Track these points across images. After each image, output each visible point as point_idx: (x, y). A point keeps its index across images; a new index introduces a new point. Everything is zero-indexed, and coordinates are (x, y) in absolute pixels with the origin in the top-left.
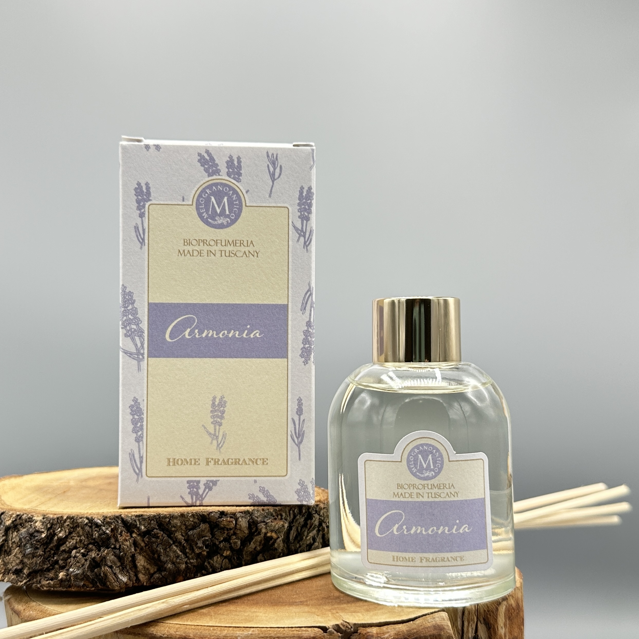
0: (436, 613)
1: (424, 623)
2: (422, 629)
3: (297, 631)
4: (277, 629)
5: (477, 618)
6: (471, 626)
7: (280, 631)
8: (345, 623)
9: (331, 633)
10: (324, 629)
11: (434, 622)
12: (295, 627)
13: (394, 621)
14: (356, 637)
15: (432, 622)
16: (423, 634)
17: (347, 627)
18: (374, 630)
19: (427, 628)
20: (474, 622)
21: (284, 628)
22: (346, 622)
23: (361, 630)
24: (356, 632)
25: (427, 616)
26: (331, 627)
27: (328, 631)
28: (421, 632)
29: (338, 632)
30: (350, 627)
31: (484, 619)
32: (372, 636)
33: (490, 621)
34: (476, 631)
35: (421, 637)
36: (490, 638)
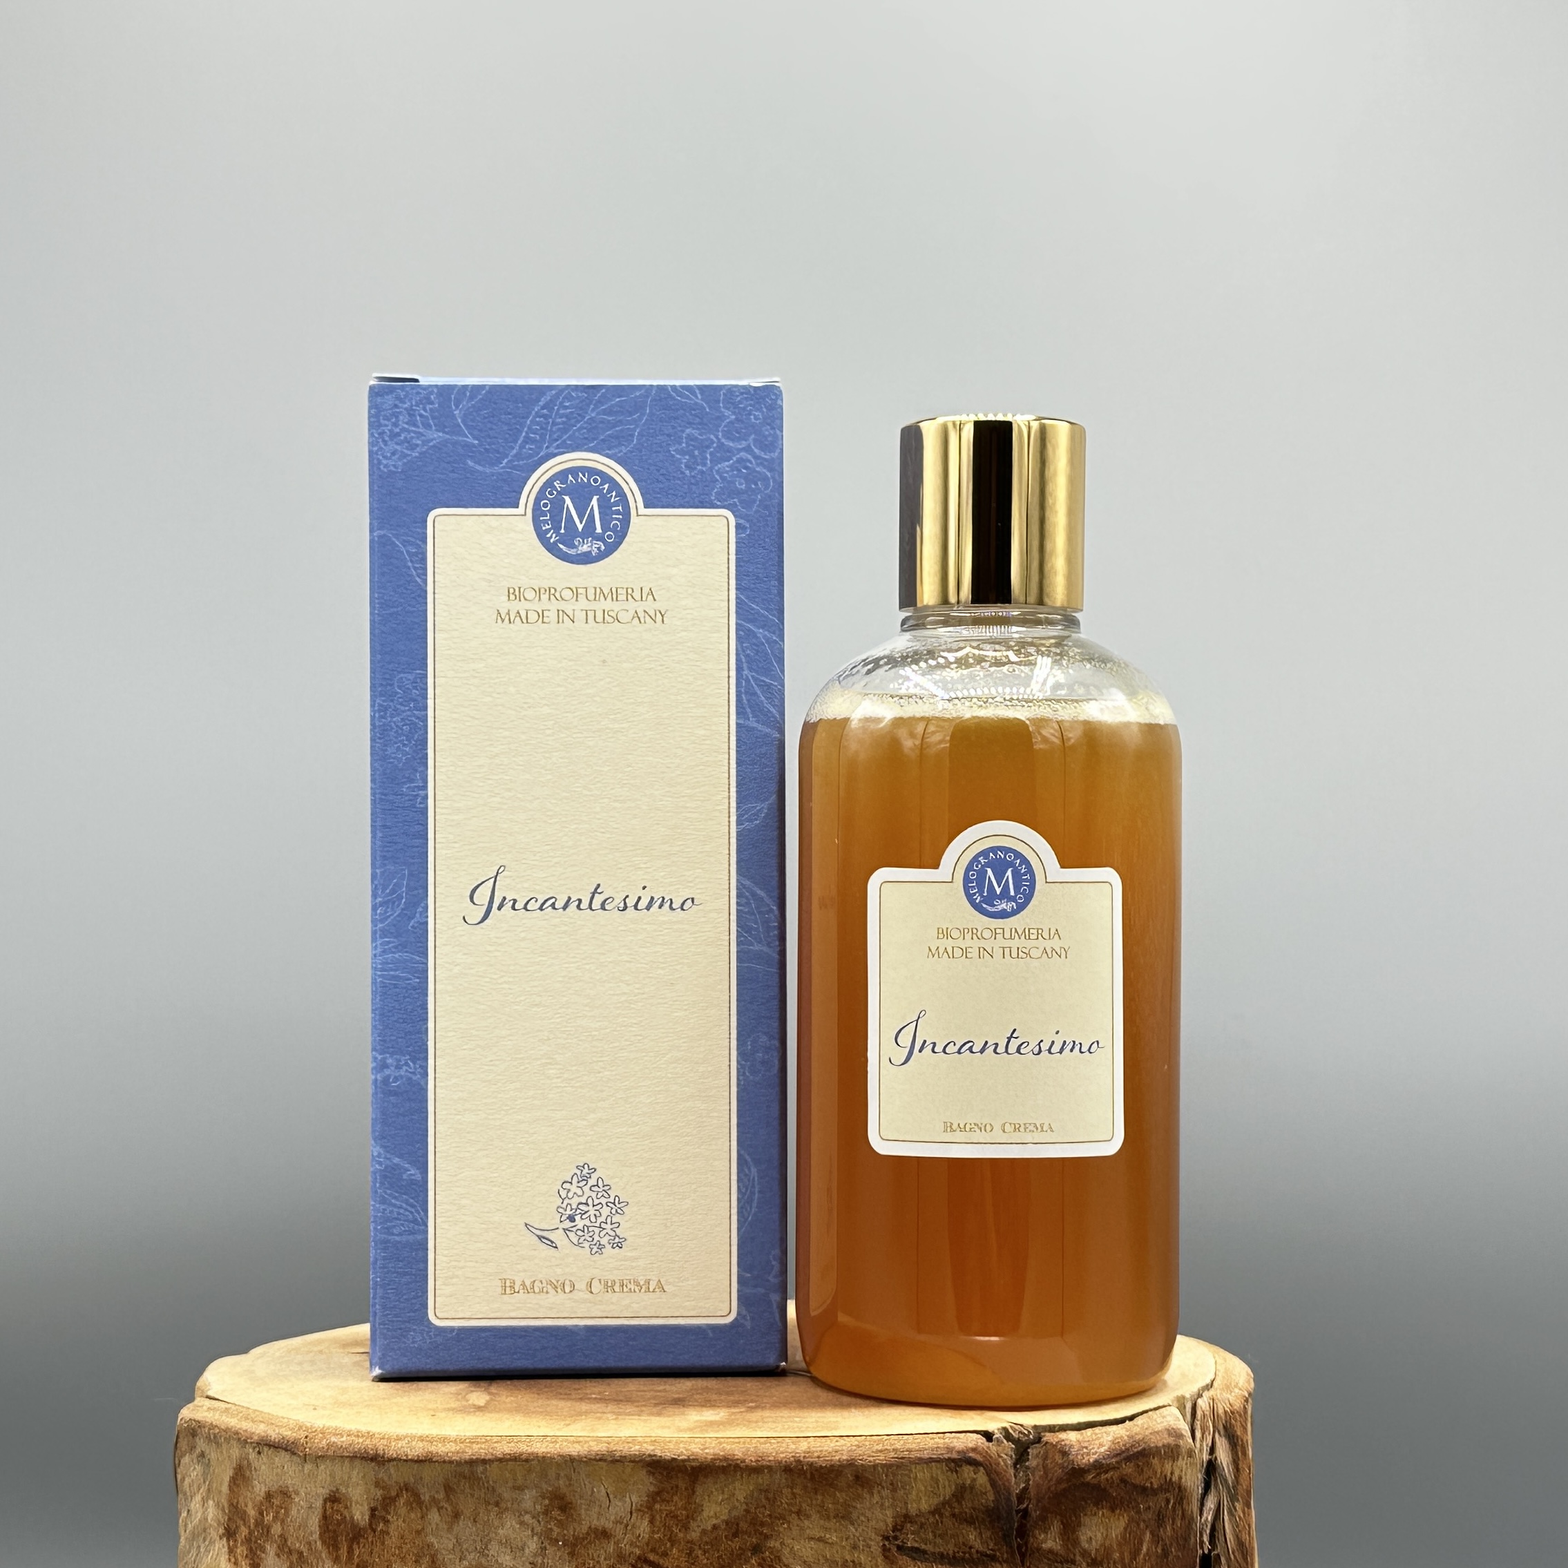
0: (1163, 1409)
1: (1152, 1424)
2: (1151, 1433)
3: (939, 1438)
5: (1214, 1427)
6: (1207, 1439)
7: (908, 1440)
8: (1016, 1427)
9: (999, 1441)
10: (988, 1436)
11: (1165, 1424)
12: (933, 1433)
13: (1102, 1421)
14: (1039, 1450)
15: (1163, 1423)
16: (1153, 1443)
17: (1020, 1432)
18: (1072, 1436)
19: (1157, 1432)
20: (1209, 1434)
22: (1017, 1424)
23: (1048, 1437)
24: (1038, 1440)
25: (1150, 1413)
26: (996, 1431)
27: (994, 1437)
28: (1150, 1440)
29: (1008, 1440)
30: (1026, 1432)
31: (1225, 1427)
32: (1071, 1446)
33: (1236, 1431)
34: (1212, 1450)
35: (1151, 1449)
36: (1235, 1463)
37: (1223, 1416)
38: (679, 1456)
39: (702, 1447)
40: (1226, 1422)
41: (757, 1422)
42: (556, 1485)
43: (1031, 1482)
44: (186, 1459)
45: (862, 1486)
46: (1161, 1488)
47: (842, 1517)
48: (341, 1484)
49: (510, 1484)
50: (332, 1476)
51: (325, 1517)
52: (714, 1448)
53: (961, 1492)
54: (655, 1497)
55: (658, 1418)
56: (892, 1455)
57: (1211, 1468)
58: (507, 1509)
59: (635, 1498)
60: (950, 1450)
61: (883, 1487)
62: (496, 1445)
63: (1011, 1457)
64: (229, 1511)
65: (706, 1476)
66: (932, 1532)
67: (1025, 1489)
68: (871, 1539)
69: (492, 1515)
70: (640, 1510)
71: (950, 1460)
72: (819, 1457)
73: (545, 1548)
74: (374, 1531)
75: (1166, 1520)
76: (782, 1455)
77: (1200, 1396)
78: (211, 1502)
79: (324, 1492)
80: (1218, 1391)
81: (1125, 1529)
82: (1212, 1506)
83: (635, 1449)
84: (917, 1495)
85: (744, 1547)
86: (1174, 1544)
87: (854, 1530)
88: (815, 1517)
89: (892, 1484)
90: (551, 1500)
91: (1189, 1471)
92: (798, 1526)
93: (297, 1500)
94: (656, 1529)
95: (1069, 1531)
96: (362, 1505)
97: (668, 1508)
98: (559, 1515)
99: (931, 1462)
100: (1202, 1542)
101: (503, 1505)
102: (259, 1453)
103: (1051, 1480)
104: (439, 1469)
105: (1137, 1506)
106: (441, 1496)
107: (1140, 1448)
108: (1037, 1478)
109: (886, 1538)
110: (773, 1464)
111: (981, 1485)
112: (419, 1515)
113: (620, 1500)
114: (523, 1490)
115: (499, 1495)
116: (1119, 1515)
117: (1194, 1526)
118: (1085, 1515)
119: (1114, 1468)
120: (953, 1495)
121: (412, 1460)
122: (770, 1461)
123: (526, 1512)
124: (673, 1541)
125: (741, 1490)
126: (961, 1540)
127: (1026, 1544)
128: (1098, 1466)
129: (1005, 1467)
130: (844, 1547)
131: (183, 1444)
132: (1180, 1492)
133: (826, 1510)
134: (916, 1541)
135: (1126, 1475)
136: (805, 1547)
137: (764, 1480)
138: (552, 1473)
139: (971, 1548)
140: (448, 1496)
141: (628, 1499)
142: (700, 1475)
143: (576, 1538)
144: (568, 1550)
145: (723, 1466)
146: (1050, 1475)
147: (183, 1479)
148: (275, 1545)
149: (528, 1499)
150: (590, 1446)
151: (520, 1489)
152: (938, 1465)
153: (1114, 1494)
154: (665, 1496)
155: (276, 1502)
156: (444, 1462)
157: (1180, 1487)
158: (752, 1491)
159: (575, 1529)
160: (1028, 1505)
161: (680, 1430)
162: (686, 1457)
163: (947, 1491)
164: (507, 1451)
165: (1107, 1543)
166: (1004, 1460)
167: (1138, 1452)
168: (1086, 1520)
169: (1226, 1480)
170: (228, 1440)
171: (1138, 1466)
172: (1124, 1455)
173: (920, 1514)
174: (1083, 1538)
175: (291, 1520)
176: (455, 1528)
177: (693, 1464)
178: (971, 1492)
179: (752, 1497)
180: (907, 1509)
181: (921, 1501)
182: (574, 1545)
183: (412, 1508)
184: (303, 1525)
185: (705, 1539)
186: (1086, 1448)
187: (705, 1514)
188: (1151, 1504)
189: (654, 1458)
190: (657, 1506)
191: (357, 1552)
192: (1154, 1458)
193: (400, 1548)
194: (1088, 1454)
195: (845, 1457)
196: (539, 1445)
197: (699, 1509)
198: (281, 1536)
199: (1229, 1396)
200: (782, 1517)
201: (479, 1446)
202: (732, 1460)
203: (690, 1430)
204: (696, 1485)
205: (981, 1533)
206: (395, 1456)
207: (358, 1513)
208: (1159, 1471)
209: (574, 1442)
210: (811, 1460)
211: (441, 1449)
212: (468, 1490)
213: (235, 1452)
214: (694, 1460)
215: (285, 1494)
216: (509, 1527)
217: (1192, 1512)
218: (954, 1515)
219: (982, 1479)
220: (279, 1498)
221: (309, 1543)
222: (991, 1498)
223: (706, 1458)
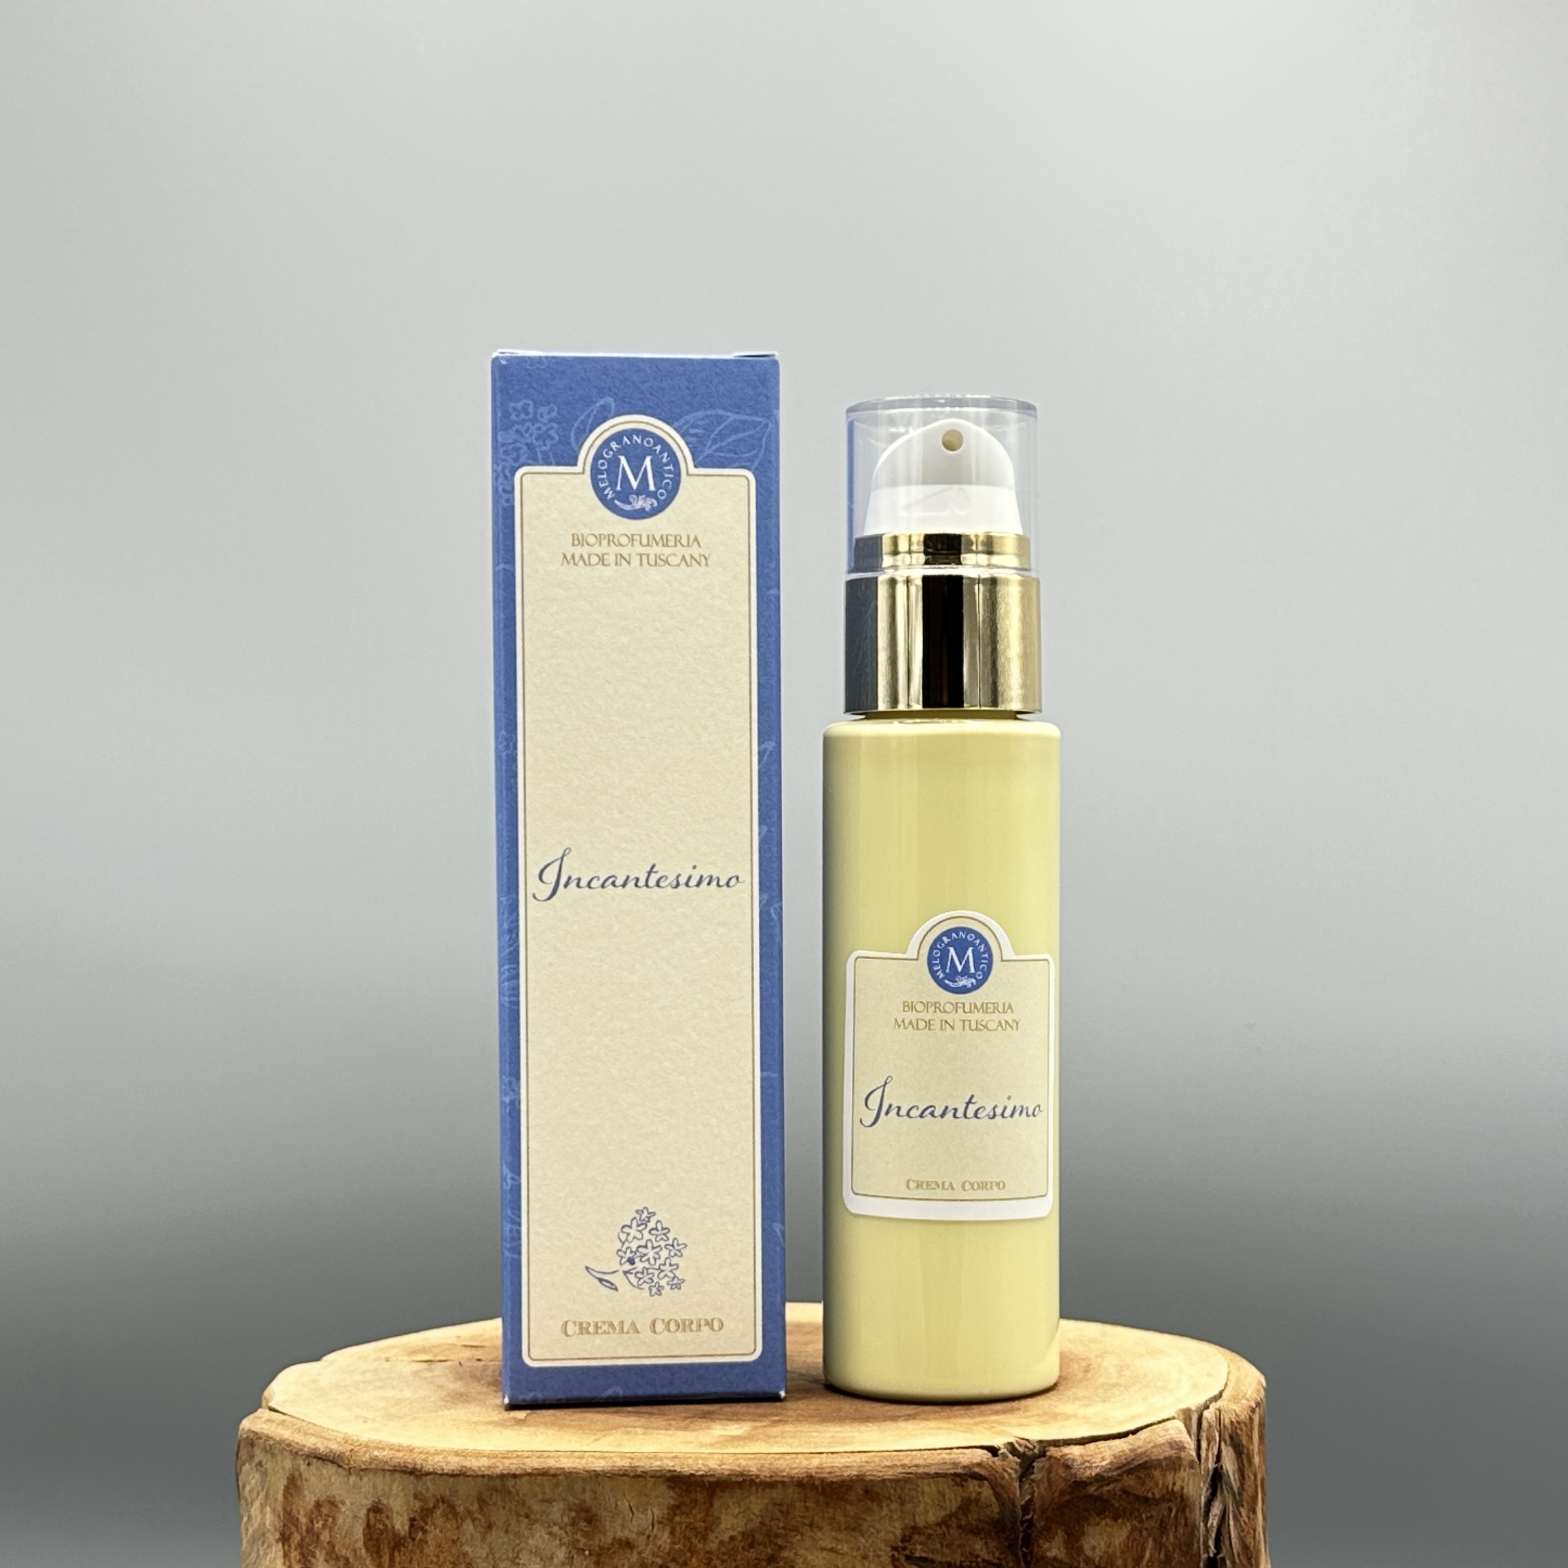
0: (1167, 1423)
1: (1154, 1438)
2: (1152, 1447)
3: (946, 1454)
4: (909, 1453)
5: (1220, 1436)
6: (1212, 1449)
7: (916, 1455)
8: (1022, 1442)
9: (1004, 1456)
10: (993, 1451)
11: (1168, 1437)
12: (940, 1449)
13: (1108, 1435)
14: (1044, 1463)
15: (1165, 1436)
16: (1155, 1456)
17: (1026, 1447)
18: (1076, 1451)
19: (1160, 1446)
20: (1215, 1444)
21: (920, 1450)
22: (1023, 1439)
23: (1053, 1451)
24: (1043, 1454)
25: (1154, 1427)
26: (1002, 1447)
27: (1000, 1452)
28: (1152, 1453)
29: (1014, 1455)
30: (1031, 1447)
31: (1231, 1437)
32: (1074, 1460)
33: (1241, 1441)
34: (1218, 1458)
35: (1152, 1461)
36: (1241, 1471)
37: (1229, 1426)
38: (697, 1471)
39: (718, 1462)
40: (1232, 1431)
41: (776, 1437)
42: (582, 1498)
43: (1036, 1494)
44: (246, 1468)
45: (873, 1501)
46: (1163, 1499)
47: (854, 1530)
48: (382, 1496)
49: (540, 1497)
50: (375, 1487)
51: (368, 1526)
52: (730, 1464)
53: (966, 1505)
54: (675, 1509)
55: (683, 1433)
56: (900, 1470)
57: (1217, 1478)
58: (537, 1521)
59: (657, 1512)
60: (956, 1465)
61: (891, 1501)
62: (526, 1460)
63: (1016, 1472)
64: (284, 1517)
65: (723, 1491)
66: (941, 1543)
67: (1030, 1500)
68: (881, 1550)
69: (523, 1526)
70: (660, 1523)
71: (956, 1475)
72: (830, 1473)
73: (573, 1557)
74: (414, 1539)
75: (1168, 1527)
76: (795, 1471)
77: (1207, 1407)
78: (268, 1509)
79: (368, 1503)
80: (1225, 1403)
81: (1128, 1537)
82: (1218, 1512)
83: (656, 1464)
84: (925, 1508)
85: (758, 1557)
86: (1177, 1551)
87: (864, 1541)
88: (827, 1528)
89: (900, 1498)
90: (577, 1512)
91: (1191, 1482)
92: (811, 1536)
93: (343, 1510)
94: (676, 1540)
95: (1073, 1540)
96: (401, 1516)
97: (687, 1520)
98: (585, 1527)
99: (937, 1477)
100: (1207, 1547)
101: (532, 1516)
102: (309, 1464)
103: (1055, 1492)
104: (473, 1483)
105: (1140, 1516)
106: (475, 1507)
107: (1141, 1462)
108: (1042, 1490)
109: (895, 1549)
110: (786, 1480)
111: (986, 1498)
112: (455, 1526)
113: (643, 1513)
114: (551, 1503)
115: (529, 1508)
116: (1122, 1523)
117: (1197, 1533)
118: (1088, 1525)
119: (1116, 1481)
120: (960, 1508)
121: (447, 1474)
122: (783, 1476)
123: (555, 1524)
124: (692, 1551)
125: (757, 1504)
126: (968, 1549)
127: (1031, 1552)
128: (1100, 1479)
129: (1010, 1480)
130: (855, 1558)
131: (243, 1453)
132: (1182, 1502)
133: (837, 1523)
134: (924, 1552)
135: (1128, 1486)
136: (817, 1557)
137: (777, 1494)
138: (578, 1487)
139: (977, 1557)
140: (481, 1508)
141: (649, 1512)
142: (718, 1490)
143: (601, 1548)
144: (594, 1559)
145: (739, 1482)
146: (1054, 1488)
147: (244, 1486)
148: (324, 1552)
149: (556, 1511)
150: (614, 1462)
151: (549, 1501)
152: (945, 1480)
153: (1117, 1505)
154: (684, 1509)
155: (325, 1510)
156: (478, 1476)
157: (1182, 1496)
158: (767, 1504)
159: (600, 1541)
160: (1032, 1517)
161: (702, 1445)
162: (703, 1473)
163: (953, 1504)
164: (536, 1465)
165: (1111, 1550)
166: (1010, 1474)
167: (1139, 1465)
168: (1089, 1529)
169: (1232, 1488)
170: (282, 1451)
171: (1140, 1478)
172: (1125, 1469)
173: (928, 1526)
174: (1087, 1547)
175: (339, 1529)
176: (489, 1538)
177: (711, 1479)
178: (977, 1505)
179: (767, 1509)
180: (915, 1521)
181: (928, 1513)
182: (600, 1555)
183: (448, 1519)
184: (349, 1533)
185: (723, 1550)
186: (1088, 1461)
187: (723, 1526)
188: (1154, 1513)
189: (675, 1474)
190: (677, 1519)
191: (397, 1559)
192: (1155, 1470)
193: (438, 1556)
194: (1090, 1468)
195: (855, 1473)
196: (565, 1460)
197: (717, 1521)
198: (328, 1543)
199: (1234, 1407)
200: (796, 1530)
201: (511, 1461)
202: (748, 1476)
203: (711, 1445)
204: (715, 1500)
205: (986, 1543)
206: (431, 1470)
207: (399, 1522)
208: (1161, 1482)
209: (600, 1458)
210: (822, 1475)
211: (474, 1464)
212: (499, 1503)
213: (288, 1463)
214: (712, 1475)
215: (332, 1504)
216: (538, 1538)
217: (1195, 1520)
218: (960, 1527)
219: (987, 1492)
220: (327, 1507)
221: (355, 1551)
222: (996, 1508)
223: (723, 1474)
